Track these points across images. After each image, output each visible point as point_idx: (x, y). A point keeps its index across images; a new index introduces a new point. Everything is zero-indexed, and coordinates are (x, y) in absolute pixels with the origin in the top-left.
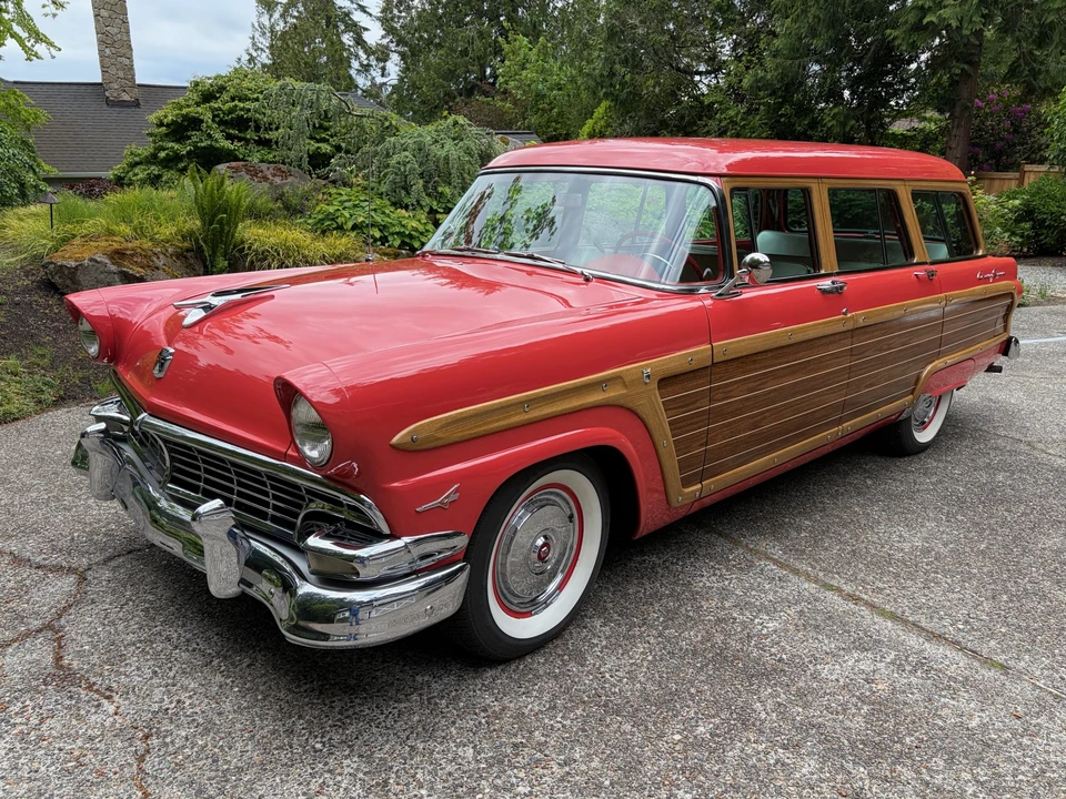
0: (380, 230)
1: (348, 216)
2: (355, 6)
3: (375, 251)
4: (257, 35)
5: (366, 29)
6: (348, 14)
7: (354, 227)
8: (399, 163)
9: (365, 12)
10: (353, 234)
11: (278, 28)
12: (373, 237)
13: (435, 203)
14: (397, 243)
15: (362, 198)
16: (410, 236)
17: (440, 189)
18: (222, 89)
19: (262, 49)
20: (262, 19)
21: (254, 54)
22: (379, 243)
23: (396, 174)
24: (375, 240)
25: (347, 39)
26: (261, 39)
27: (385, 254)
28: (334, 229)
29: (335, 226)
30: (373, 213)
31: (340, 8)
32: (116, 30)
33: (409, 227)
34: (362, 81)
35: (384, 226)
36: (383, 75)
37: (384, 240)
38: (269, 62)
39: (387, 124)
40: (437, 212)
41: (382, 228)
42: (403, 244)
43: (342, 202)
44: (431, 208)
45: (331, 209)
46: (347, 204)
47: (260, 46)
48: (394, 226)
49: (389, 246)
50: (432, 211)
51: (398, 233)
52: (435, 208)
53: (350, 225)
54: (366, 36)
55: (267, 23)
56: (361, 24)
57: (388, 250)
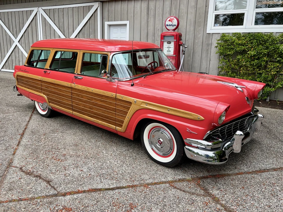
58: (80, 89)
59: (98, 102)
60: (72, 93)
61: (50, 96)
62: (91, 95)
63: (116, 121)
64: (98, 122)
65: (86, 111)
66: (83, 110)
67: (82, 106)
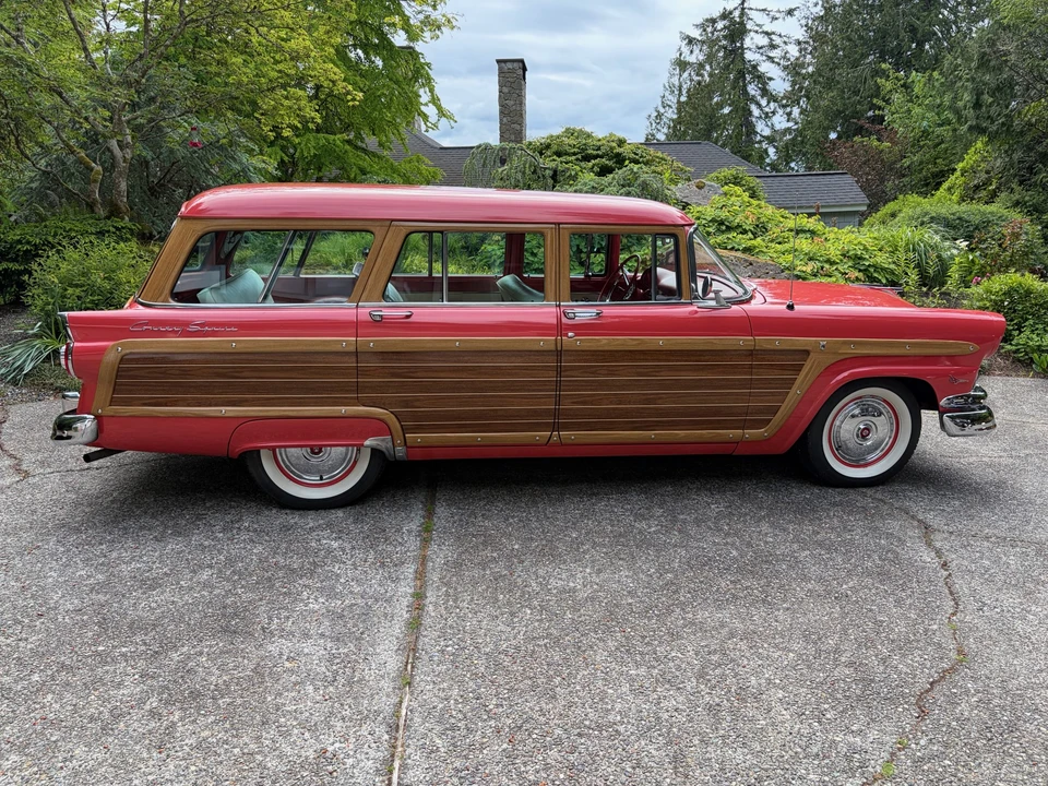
2: (764, 58)
4: (667, 94)
5: (770, 79)
6: (755, 67)
9: (773, 62)
11: (685, 86)
18: (548, 146)
19: (669, 106)
20: (672, 80)
21: (662, 110)
25: (752, 90)
26: (670, 97)
31: (750, 61)
32: (512, 102)
34: (762, 129)
36: (788, 121)
38: (675, 117)
47: (669, 103)
54: (772, 86)
55: (677, 83)
56: (768, 75)
58: (606, 348)
59: (683, 373)
60: (559, 371)
61: (417, 404)
62: (653, 360)
63: (747, 414)
64: (677, 434)
65: (627, 413)
66: (609, 413)
67: (611, 403)
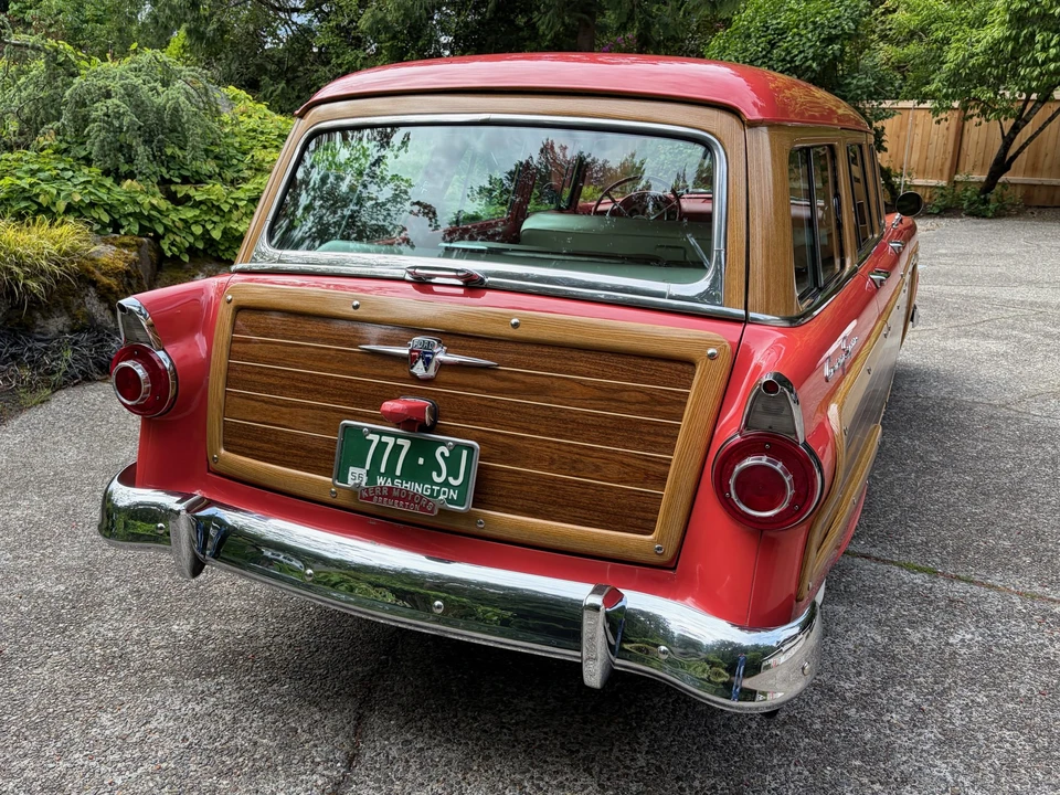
0: (106, 210)
1: (55, 192)
3: (106, 242)
7: (69, 209)
8: (107, 115)
10: (71, 219)
12: (98, 221)
13: (164, 170)
14: (135, 228)
15: (61, 166)
16: (150, 218)
17: (169, 151)
22: (110, 230)
23: (108, 131)
24: (104, 226)
27: (125, 245)
28: (37, 213)
29: (35, 207)
30: (90, 188)
33: (147, 205)
35: (111, 206)
37: (116, 226)
39: (61, 59)
40: (170, 182)
41: (109, 209)
42: (143, 230)
43: (33, 173)
44: (162, 176)
45: (24, 184)
46: (41, 175)
48: (124, 204)
49: (126, 234)
50: (164, 183)
51: (130, 214)
52: (167, 177)
53: (61, 206)
57: (126, 240)
